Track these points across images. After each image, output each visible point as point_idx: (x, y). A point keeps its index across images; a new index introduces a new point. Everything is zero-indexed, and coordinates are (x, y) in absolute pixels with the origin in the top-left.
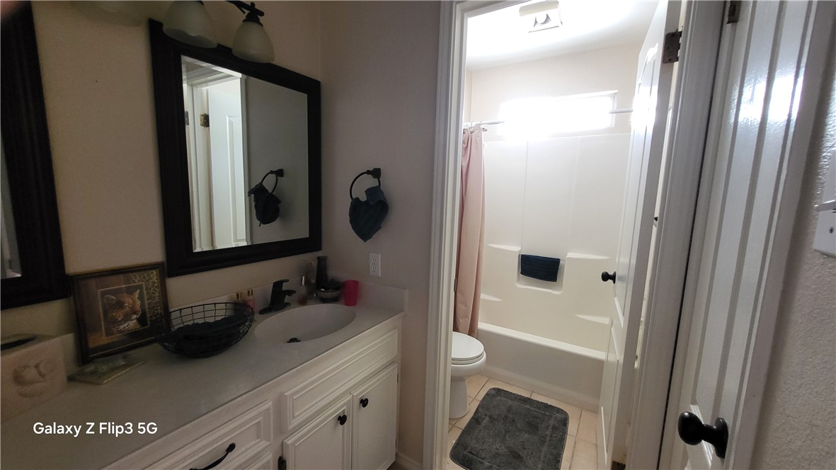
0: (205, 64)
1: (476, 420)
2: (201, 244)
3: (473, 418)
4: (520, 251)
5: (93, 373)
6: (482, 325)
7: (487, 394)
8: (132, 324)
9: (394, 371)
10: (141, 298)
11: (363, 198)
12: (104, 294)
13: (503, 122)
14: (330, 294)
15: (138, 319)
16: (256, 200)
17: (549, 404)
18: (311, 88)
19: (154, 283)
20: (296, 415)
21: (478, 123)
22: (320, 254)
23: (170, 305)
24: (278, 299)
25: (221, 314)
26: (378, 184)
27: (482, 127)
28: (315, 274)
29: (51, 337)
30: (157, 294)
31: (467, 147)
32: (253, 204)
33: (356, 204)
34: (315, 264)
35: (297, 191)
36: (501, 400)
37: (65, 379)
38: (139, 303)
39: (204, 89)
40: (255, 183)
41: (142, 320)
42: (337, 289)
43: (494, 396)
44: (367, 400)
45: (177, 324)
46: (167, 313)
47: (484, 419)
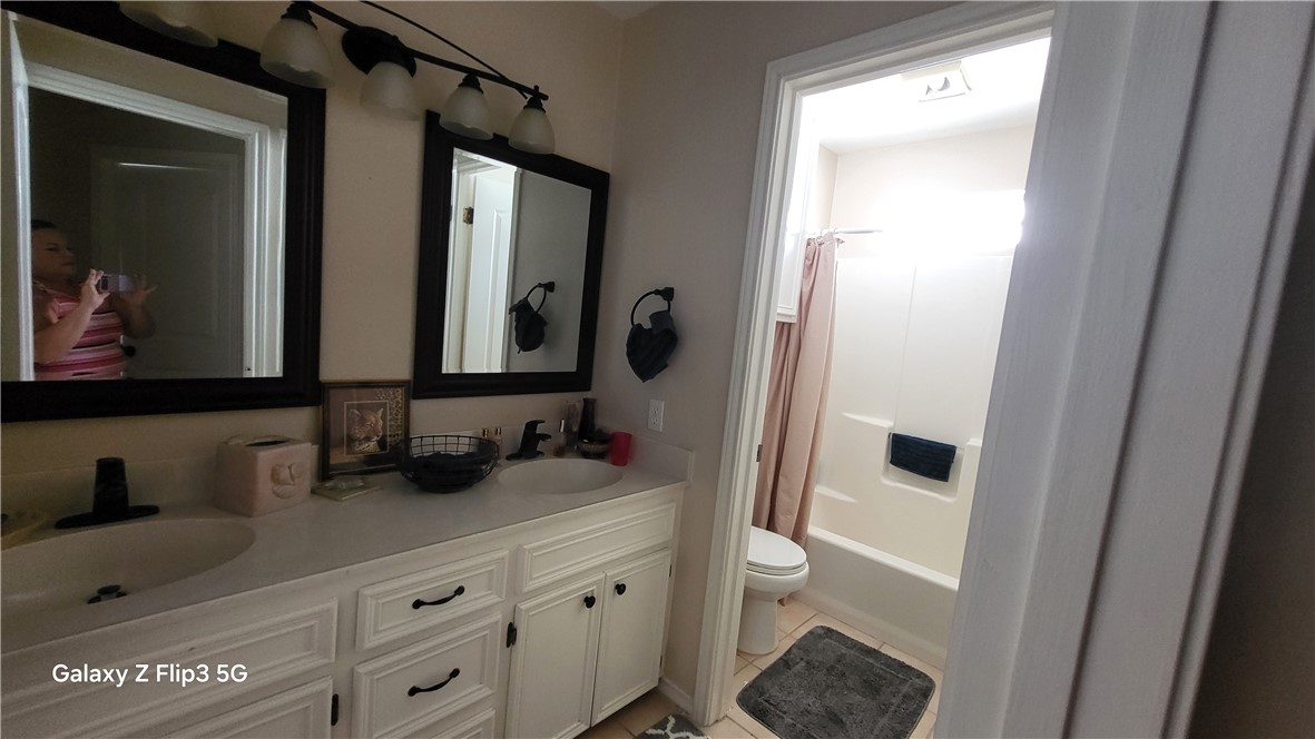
0: (475, 156)
1: (785, 662)
2: (449, 367)
3: (781, 658)
4: (890, 428)
5: (332, 489)
6: (813, 530)
7: (811, 632)
8: (371, 446)
9: (666, 559)
10: (384, 418)
11: (647, 325)
12: (349, 407)
13: (880, 231)
14: (594, 447)
15: (378, 441)
16: (518, 320)
17: (907, 663)
18: (596, 183)
19: (398, 402)
20: (534, 576)
21: (832, 230)
22: (588, 395)
23: (411, 432)
24: (529, 445)
25: (464, 448)
26: (666, 308)
27: (836, 236)
28: (579, 419)
29: (299, 442)
30: (399, 417)
31: (812, 264)
32: (514, 324)
33: (637, 331)
34: (580, 406)
35: (566, 311)
36: (831, 644)
37: (309, 490)
38: (381, 422)
39: (472, 176)
40: (520, 297)
41: (382, 443)
42: (603, 442)
43: (820, 636)
44: (624, 586)
45: (416, 452)
46: (407, 440)
47: (797, 663)
